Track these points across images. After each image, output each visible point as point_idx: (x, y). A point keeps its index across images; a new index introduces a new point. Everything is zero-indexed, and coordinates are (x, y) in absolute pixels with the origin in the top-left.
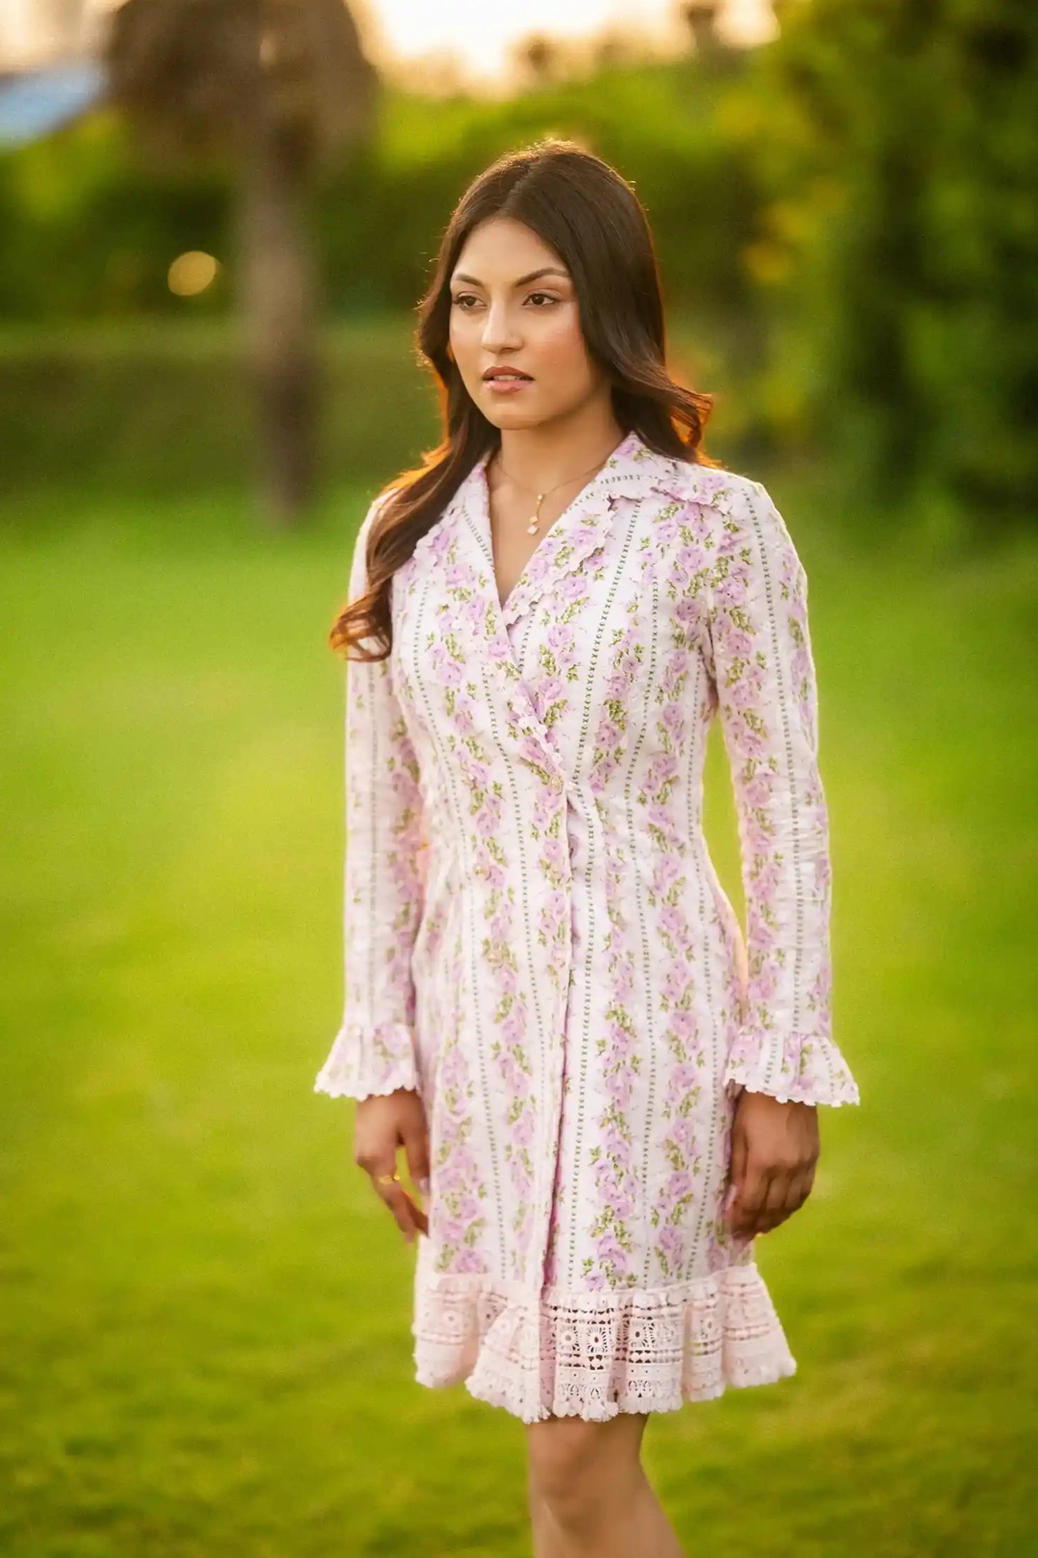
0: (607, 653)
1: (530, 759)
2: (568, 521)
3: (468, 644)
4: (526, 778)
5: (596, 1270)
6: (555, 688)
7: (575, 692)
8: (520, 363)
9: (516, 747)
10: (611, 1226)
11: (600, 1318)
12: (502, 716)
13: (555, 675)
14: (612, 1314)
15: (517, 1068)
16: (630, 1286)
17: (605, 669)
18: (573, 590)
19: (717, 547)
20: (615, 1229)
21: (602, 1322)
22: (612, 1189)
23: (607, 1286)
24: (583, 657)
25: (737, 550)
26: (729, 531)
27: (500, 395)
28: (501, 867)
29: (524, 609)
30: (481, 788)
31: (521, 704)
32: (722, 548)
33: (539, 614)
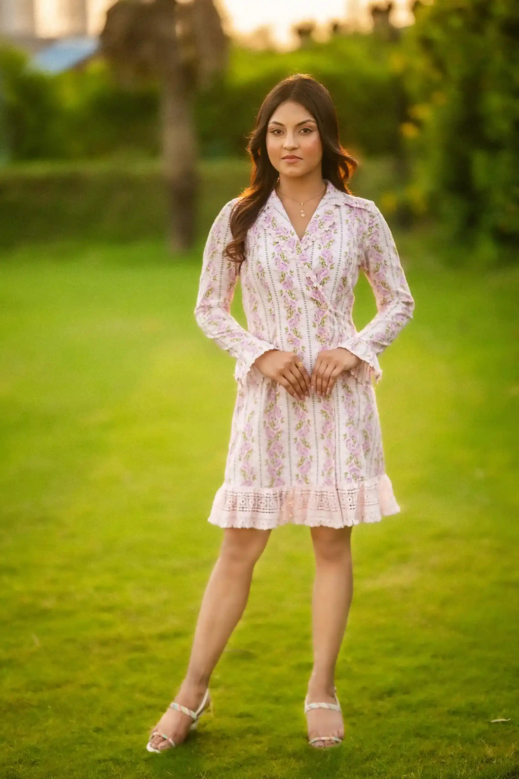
0: (343, 260)
1: (314, 298)
2: (320, 211)
3: (290, 256)
4: (311, 305)
5: (349, 476)
6: (325, 272)
7: (332, 274)
8: (298, 153)
9: (309, 293)
10: (353, 461)
11: (351, 492)
12: (304, 282)
13: (325, 267)
14: (355, 491)
15: (301, 410)
16: (362, 480)
17: (343, 266)
18: (327, 237)
19: (368, 224)
20: (355, 461)
21: (352, 493)
22: (353, 448)
23: (353, 480)
24: (336, 261)
25: (374, 224)
26: (371, 218)
27: (290, 164)
28: (299, 339)
29: (310, 244)
30: (293, 309)
31: (313, 278)
32: (370, 224)
33: (316, 246)
